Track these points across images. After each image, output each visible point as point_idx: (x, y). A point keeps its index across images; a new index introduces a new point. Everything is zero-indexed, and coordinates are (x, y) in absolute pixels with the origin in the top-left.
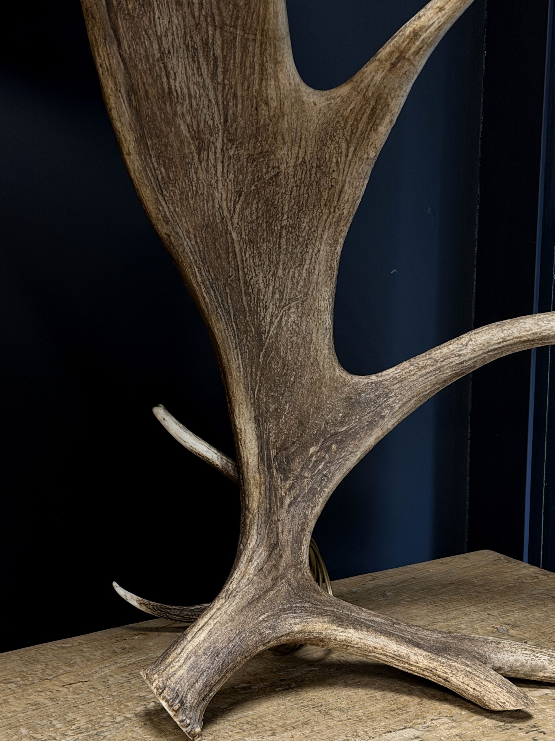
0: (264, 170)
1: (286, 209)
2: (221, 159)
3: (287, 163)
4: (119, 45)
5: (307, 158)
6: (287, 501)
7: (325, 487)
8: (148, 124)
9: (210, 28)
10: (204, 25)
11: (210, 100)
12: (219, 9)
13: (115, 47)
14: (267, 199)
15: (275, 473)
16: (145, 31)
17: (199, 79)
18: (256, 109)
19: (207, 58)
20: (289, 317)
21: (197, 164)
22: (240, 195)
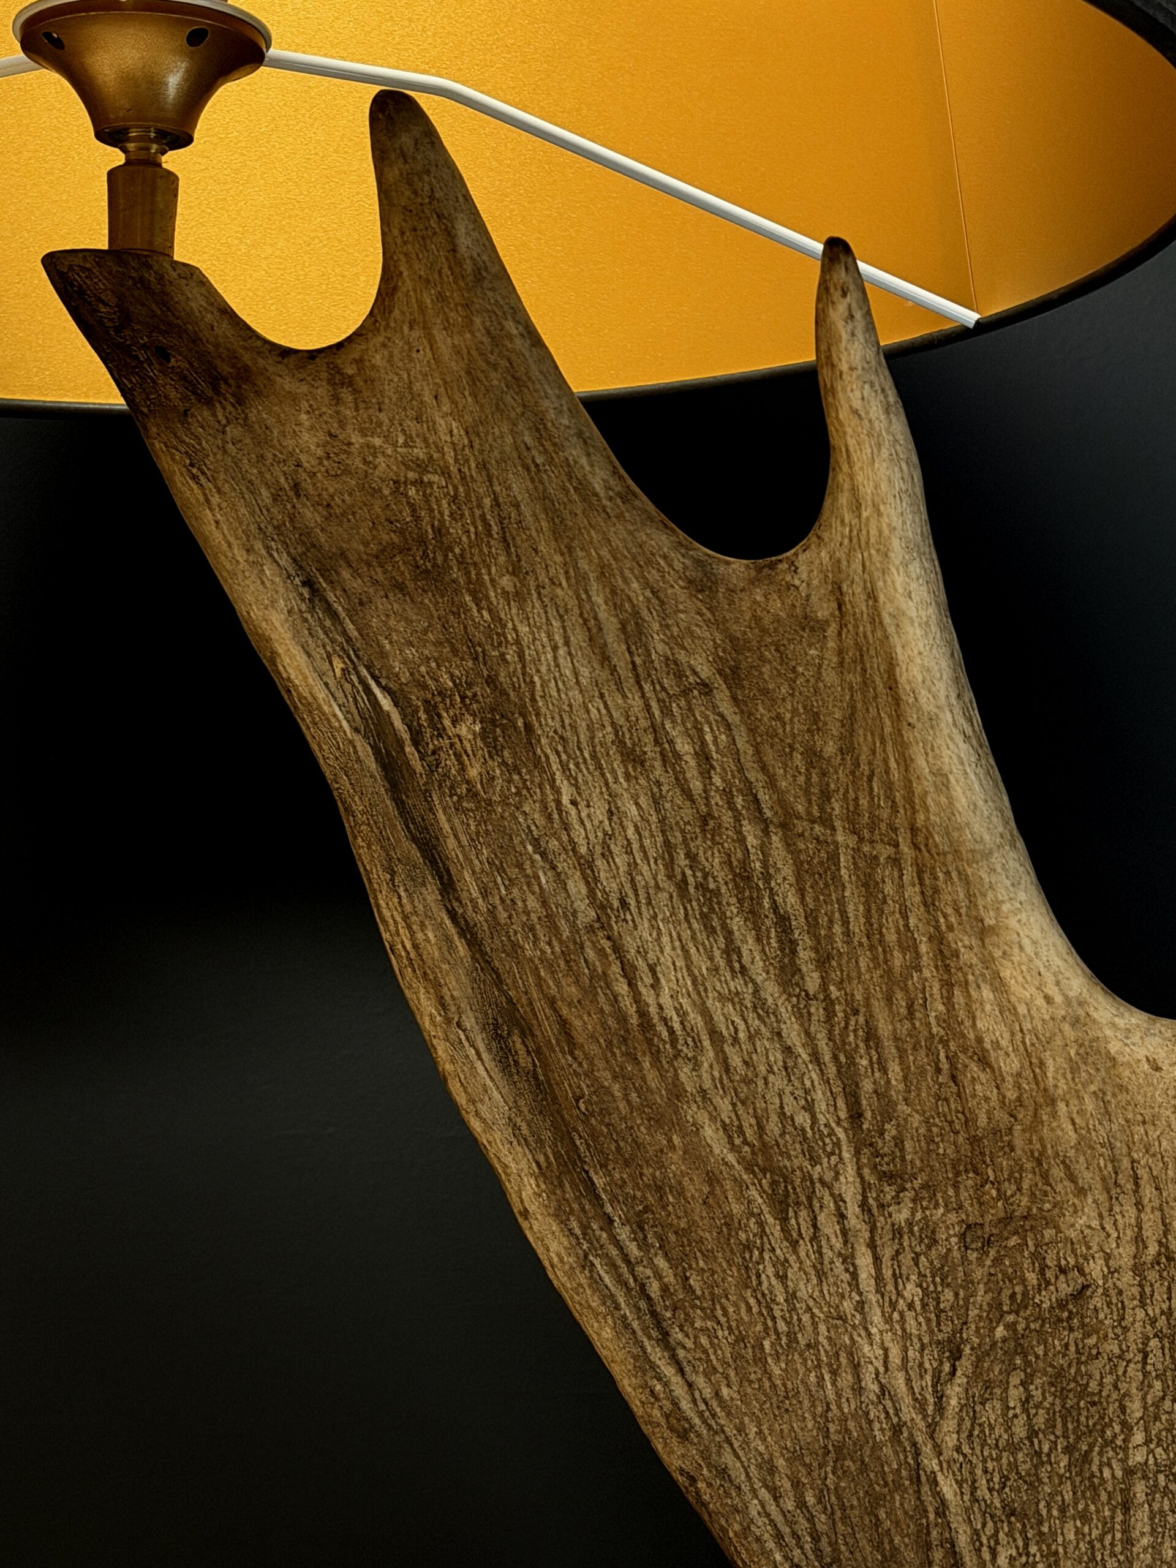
0: (1032, 1278)
1: (1135, 1409)
2: (867, 1235)
3: (1108, 1257)
4: (448, 887)
8: (586, 1122)
9: (747, 828)
10: (727, 818)
11: (788, 1050)
12: (764, 768)
13: (431, 894)
14: (1060, 1373)
16: (536, 843)
17: (737, 984)
18: (953, 1078)
19: (753, 916)
21: (782, 1250)
22: (956, 1356)
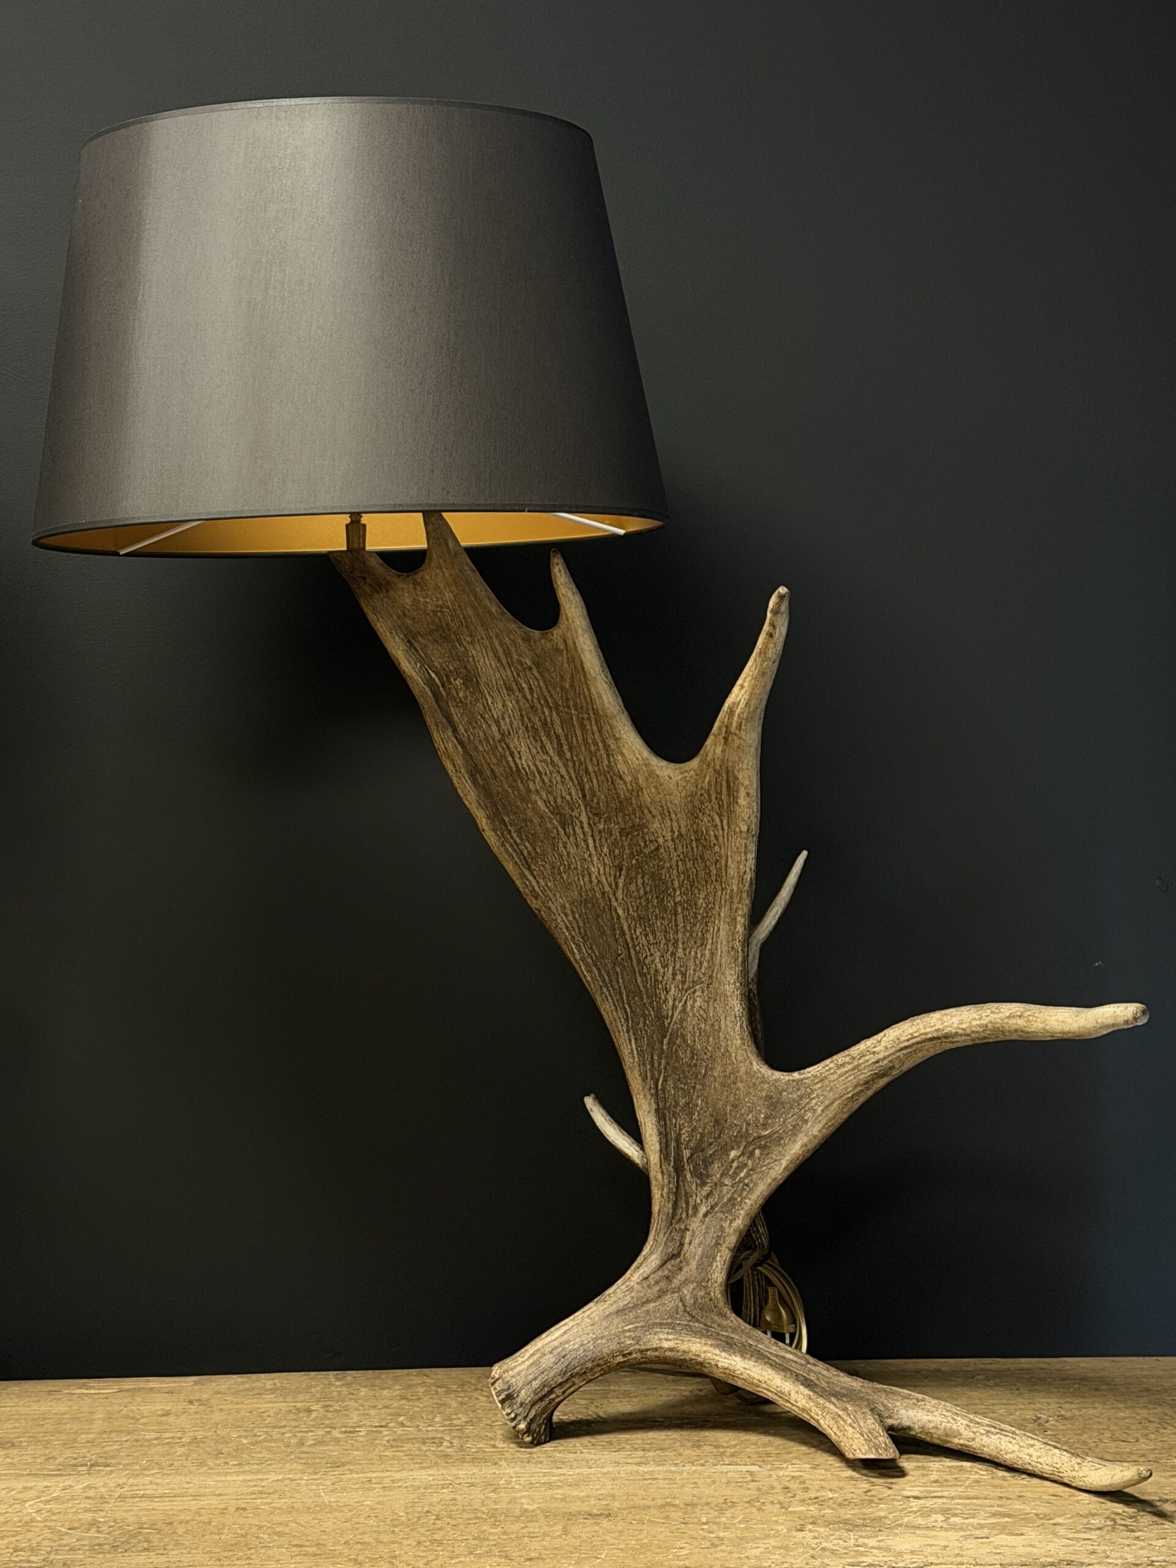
0: (642, 844)
1: (676, 884)
2: (590, 833)
3: (664, 837)
4: (455, 730)
5: (683, 831)
6: (703, 1209)
7: (746, 1198)
8: (501, 800)
9: (545, 710)
10: (539, 706)
11: (562, 777)
12: (549, 692)
13: (449, 732)
14: (653, 874)
15: (689, 1176)
16: (481, 716)
17: (545, 757)
18: (612, 783)
19: (549, 736)
20: (695, 1001)
21: (565, 839)
22: (621, 870)
